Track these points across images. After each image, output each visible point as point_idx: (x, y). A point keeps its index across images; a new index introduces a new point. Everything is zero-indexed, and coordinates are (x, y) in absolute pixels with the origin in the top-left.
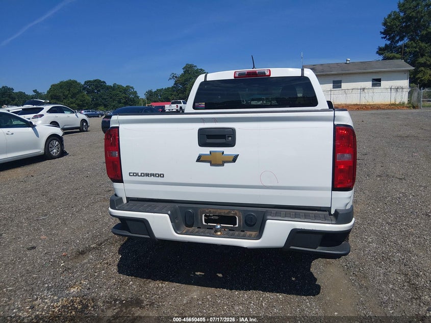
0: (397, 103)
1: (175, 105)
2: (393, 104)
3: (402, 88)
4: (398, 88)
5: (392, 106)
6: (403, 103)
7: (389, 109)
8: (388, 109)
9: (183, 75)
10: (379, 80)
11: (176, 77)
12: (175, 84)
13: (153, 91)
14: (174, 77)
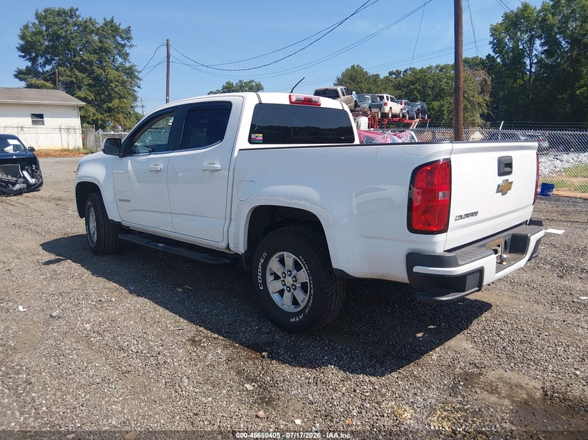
0: (71, 148)
2: (65, 150)
3: (75, 129)
4: (69, 128)
5: (65, 153)
6: (79, 149)
7: (62, 156)
8: (60, 156)
10: (41, 116)
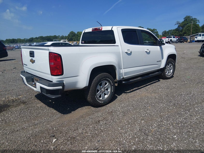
1: (168, 39)
9: (183, 22)
11: (179, 23)
12: (178, 27)
13: (167, 31)
14: (178, 23)
